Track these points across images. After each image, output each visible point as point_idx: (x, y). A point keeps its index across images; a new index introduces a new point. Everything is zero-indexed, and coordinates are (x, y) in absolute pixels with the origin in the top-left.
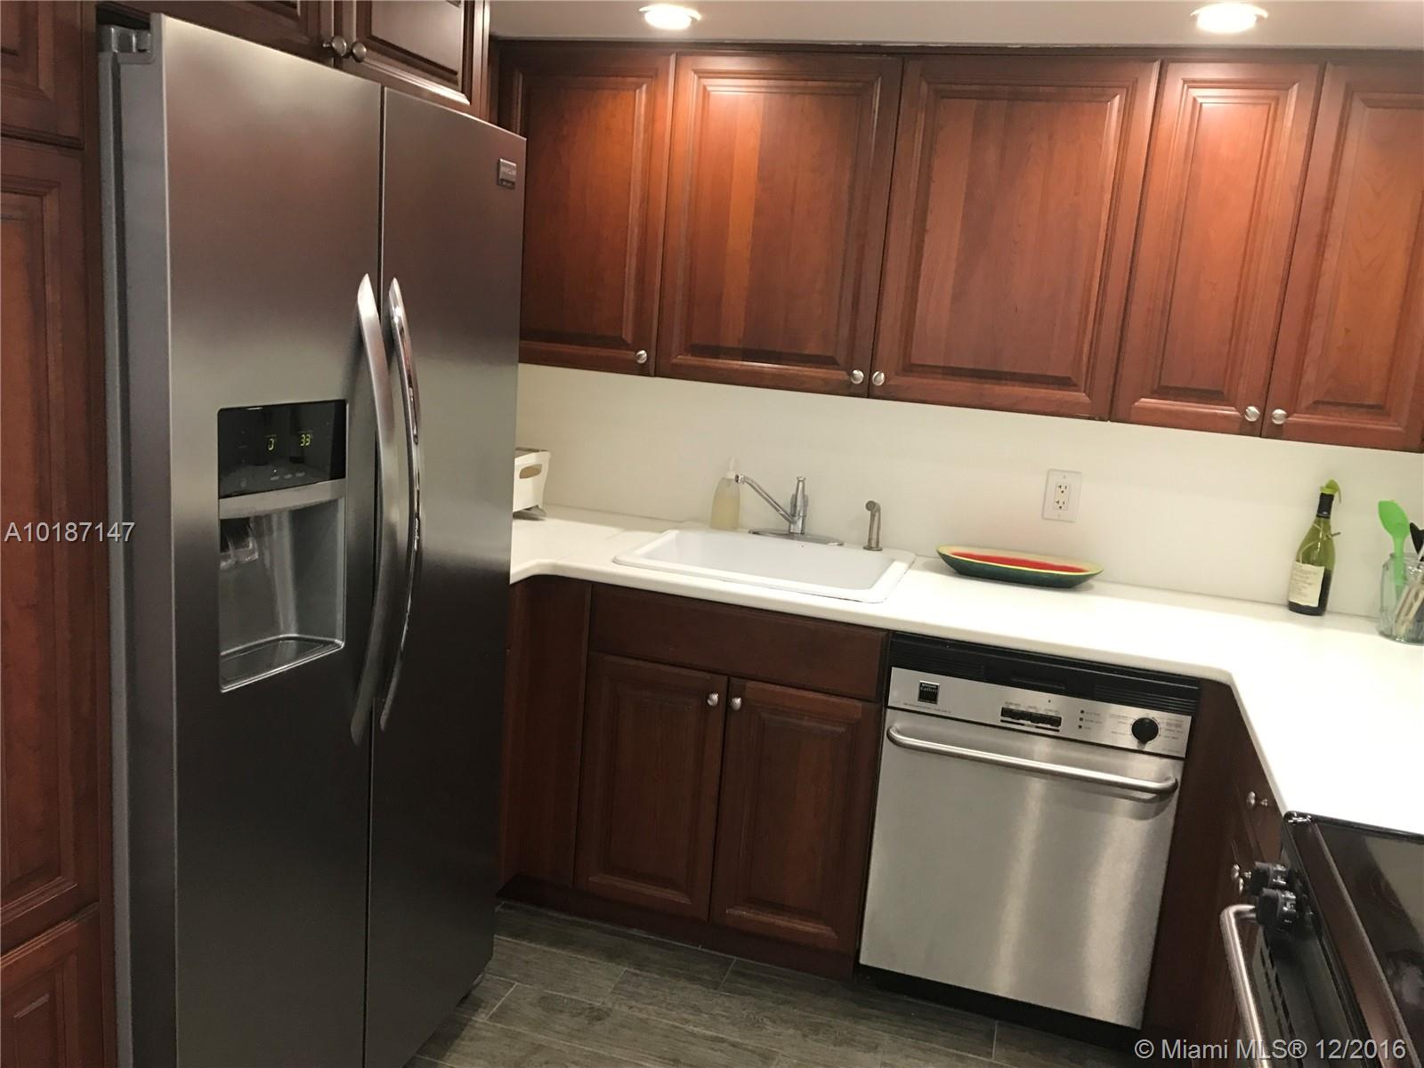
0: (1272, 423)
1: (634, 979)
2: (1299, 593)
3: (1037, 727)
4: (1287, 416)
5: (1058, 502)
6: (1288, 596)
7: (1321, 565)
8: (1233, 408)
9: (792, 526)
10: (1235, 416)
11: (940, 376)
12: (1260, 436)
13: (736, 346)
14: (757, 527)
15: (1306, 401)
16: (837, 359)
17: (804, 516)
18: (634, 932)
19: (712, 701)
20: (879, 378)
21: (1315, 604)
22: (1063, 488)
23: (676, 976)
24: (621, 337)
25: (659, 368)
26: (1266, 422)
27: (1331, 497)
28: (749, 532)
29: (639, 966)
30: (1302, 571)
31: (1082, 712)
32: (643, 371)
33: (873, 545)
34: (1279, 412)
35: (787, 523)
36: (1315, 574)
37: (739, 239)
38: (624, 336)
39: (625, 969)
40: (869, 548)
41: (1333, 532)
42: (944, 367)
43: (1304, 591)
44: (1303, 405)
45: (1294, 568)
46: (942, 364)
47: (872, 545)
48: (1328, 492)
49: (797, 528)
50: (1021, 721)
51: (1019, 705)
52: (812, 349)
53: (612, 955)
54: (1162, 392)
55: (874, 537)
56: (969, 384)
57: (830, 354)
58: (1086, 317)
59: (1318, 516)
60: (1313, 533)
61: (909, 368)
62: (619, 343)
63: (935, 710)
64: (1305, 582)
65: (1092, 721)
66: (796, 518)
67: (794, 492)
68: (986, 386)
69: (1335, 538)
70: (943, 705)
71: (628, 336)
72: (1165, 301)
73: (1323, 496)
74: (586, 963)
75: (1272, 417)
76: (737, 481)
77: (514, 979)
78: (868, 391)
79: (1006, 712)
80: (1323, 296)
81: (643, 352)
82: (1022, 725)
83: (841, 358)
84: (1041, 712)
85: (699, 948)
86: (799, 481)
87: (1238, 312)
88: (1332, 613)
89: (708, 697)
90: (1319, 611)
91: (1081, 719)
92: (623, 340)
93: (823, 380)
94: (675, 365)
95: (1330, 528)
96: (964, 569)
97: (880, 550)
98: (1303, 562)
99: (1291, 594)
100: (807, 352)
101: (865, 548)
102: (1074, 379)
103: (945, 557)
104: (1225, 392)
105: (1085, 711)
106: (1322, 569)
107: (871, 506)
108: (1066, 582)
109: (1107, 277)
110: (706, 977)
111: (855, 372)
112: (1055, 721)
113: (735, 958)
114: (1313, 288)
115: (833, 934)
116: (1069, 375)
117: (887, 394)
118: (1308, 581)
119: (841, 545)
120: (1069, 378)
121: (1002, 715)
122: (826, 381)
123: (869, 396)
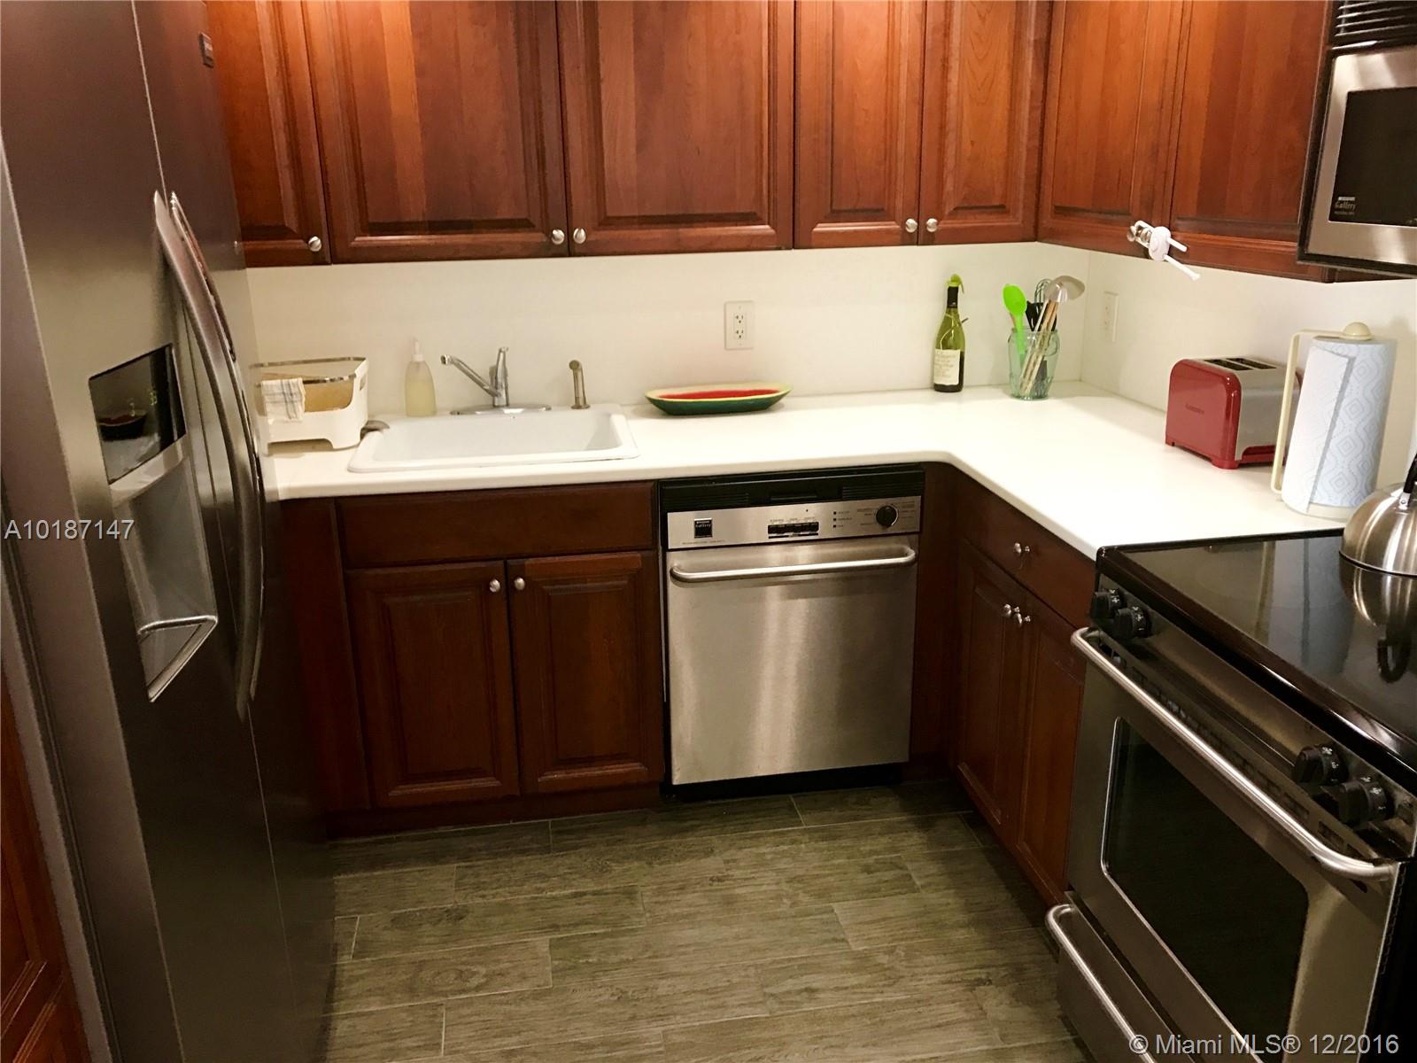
0: (927, 231)
1: (470, 872)
2: (943, 376)
3: (800, 535)
4: (937, 224)
5: (737, 332)
6: (932, 379)
7: (956, 349)
8: (894, 223)
9: (496, 399)
10: (895, 230)
11: (637, 226)
12: (917, 244)
13: (421, 219)
14: (460, 406)
15: (948, 209)
16: (532, 220)
17: (506, 388)
18: (442, 830)
19: (494, 587)
20: (580, 235)
21: (956, 382)
22: (740, 318)
23: (506, 854)
24: (284, 225)
25: (335, 255)
26: (921, 232)
27: (956, 289)
28: (452, 413)
29: (465, 858)
30: (943, 357)
31: (835, 513)
32: (317, 260)
33: (581, 403)
34: (932, 221)
35: (490, 397)
36: (954, 356)
37: (403, 101)
38: (287, 225)
39: (456, 865)
40: (577, 407)
41: (961, 320)
42: (639, 217)
43: (947, 373)
44: (946, 213)
45: (934, 356)
46: (636, 214)
47: (579, 404)
48: (954, 285)
49: (501, 400)
50: (786, 534)
51: (782, 520)
52: (505, 213)
53: (435, 858)
54: (835, 216)
55: (581, 395)
56: (667, 230)
57: (523, 216)
58: (762, 152)
59: (948, 307)
60: (946, 324)
61: (606, 222)
62: (282, 232)
63: (712, 542)
64: (947, 365)
65: (844, 519)
66: (499, 391)
67: (495, 363)
68: (681, 230)
69: (963, 325)
70: (718, 536)
71: (291, 221)
72: (827, 130)
73: (950, 289)
74: (417, 874)
75: (926, 226)
76: (445, 363)
77: (355, 913)
78: (570, 250)
79: (772, 529)
80: (952, 113)
81: (315, 238)
82: (787, 536)
83: (536, 220)
84: (801, 522)
85: (511, 823)
86: (500, 351)
87: (889, 134)
88: (968, 387)
89: (488, 586)
90: (956, 389)
91: (835, 520)
92: (286, 228)
93: (522, 244)
94: (355, 249)
95: (958, 316)
96: (671, 409)
97: (588, 407)
98: (943, 349)
99: (935, 377)
100: (499, 217)
101: (573, 408)
102: (759, 214)
103: (653, 401)
104: (886, 208)
105: (837, 512)
106: (958, 352)
107: (575, 366)
108: (761, 404)
109: (775, 112)
110: (535, 846)
111: (555, 232)
112: (813, 527)
113: (550, 820)
114: (943, 108)
115: (643, 768)
116: (753, 210)
117: (589, 250)
118: (950, 364)
119: (549, 409)
120: (755, 214)
121: (769, 532)
122: (525, 245)
123: (571, 254)
